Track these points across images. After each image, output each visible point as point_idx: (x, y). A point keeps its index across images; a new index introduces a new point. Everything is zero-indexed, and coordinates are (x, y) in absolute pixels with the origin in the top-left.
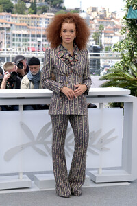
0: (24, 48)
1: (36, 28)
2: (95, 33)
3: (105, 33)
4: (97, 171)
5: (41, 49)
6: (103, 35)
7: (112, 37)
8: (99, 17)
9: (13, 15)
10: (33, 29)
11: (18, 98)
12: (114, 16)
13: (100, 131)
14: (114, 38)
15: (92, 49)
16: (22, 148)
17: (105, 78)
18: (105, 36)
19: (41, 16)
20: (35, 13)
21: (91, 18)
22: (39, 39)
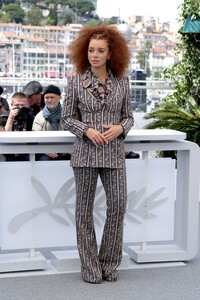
0: (39, 73)
1: (56, 44)
2: (140, 53)
3: (154, 53)
4: (139, 247)
5: (63, 74)
6: (151, 55)
7: (163, 58)
8: (145, 30)
9: (25, 27)
10: (52, 47)
11: (29, 144)
12: (166, 28)
13: (144, 190)
14: (166, 59)
15: (134, 75)
16: (34, 213)
17: (152, 116)
18: (154, 57)
19: (64, 28)
20: (55, 24)
21: (135, 31)
22: (61, 61)
